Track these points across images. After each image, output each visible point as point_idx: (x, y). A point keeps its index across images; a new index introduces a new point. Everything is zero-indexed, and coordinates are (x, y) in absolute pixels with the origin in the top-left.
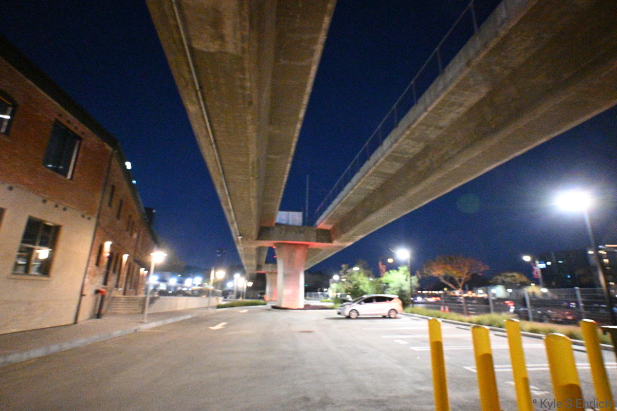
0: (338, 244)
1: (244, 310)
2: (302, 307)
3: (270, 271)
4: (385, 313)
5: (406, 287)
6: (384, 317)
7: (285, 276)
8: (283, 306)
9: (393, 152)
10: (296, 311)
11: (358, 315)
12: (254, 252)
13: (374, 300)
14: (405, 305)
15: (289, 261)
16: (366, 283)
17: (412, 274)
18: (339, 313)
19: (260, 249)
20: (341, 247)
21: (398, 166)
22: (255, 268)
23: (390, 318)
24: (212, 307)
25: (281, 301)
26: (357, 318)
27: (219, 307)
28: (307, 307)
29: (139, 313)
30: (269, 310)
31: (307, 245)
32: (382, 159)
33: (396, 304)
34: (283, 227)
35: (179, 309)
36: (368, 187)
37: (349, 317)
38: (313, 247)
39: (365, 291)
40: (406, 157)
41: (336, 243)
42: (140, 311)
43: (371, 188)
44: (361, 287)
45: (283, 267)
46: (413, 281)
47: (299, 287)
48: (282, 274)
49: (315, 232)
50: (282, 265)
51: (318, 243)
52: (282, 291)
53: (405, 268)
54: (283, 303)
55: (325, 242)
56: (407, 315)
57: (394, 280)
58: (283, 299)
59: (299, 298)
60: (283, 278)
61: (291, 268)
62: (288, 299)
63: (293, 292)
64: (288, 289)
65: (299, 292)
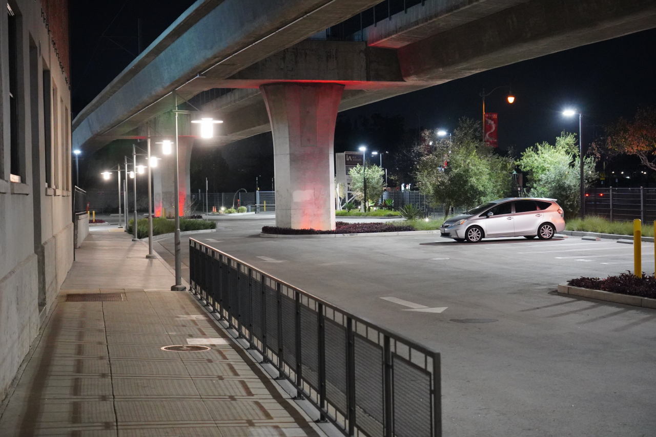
2: (333, 228)
7: (295, 159)
8: (295, 226)
11: (483, 236)
13: (513, 208)
14: (568, 215)
18: (444, 235)
23: (541, 239)
25: (289, 217)
26: (480, 242)
28: (342, 229)
30: (257, 236)
31: (344, 85)
33: (553, 215)
37: (465, 240)
41: (411, 81)
45: (288, 139)
46: (586, 167)
47: (329, 185)
48: (288, 157)
49: (362, 55)
50: (287, 135)
51: (371, 82)
52: (291, 195)
53: (570, 139)
54: (292, 220)
55: (385, 79)
56: (572, 235)
57: (546, 165)
58: (292, 212)
59: (330, 208)
60: (291, 164)
61: (309, 140)
62: (304, 212)
63: (314, 195)
64: (304, 190)
65: (329, 196)
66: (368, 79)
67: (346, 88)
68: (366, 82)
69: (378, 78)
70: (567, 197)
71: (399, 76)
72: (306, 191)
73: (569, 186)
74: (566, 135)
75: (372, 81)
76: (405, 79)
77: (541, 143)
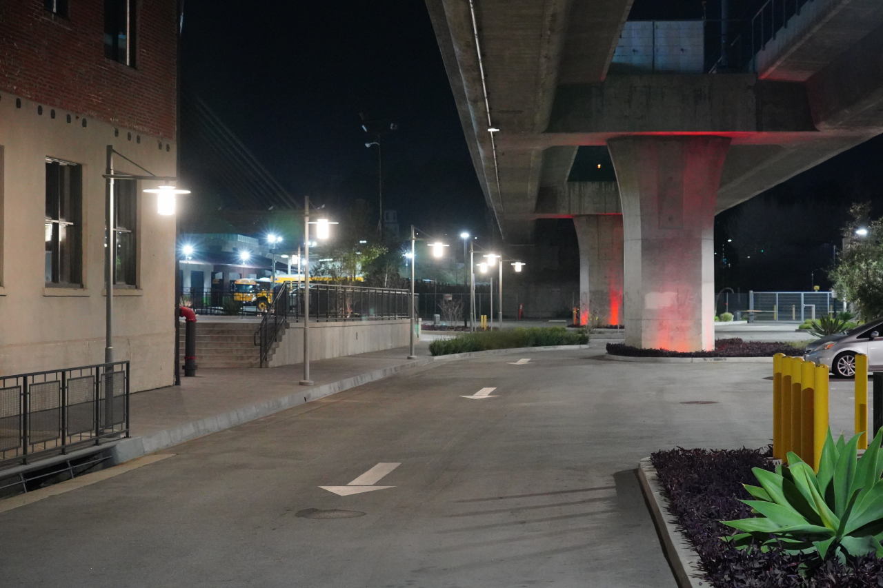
1: (522, 359)
2: (708, 344)
3: (588, 212)
7: (649, 247)
8: (647, 345)
10: (690, 359)
25: (639, 330)
27: (436, 349)
28: (727, 348)
30: (600, 358)
31: (730, 139)
34: (637, 80)
41: (826, 130)
42: (257, 360)
45: (639, 218)
47: (700, 285)
48: (640, 242)
49: (752, 92)
50: (639, 213)
51: (765, 134)
52: (643, 300)
54: (643, 335)
58: (644, 323)
59: (701, 319)
60: (643, 255)
61: (670, 219)
62: (661, 324)
63: (678, 299)
64: (663, 292)
65: (700, 301)
66: (759, 129)
67: (733, 143)
68: (755, 133)
69: (776, 126)
71: (809, 124)
72: (666, 293)
75: (766, 131)
76: (817, 127)
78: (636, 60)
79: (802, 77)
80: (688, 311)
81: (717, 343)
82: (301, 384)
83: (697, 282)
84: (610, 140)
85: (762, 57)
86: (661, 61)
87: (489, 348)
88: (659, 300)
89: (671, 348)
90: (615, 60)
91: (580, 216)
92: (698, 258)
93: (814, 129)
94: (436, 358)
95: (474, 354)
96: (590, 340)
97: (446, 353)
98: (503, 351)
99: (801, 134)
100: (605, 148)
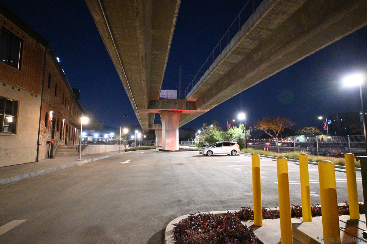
0: (201, 111)
1: (142, 152)
2: (178, 150)
3: (157, 128)
4: (229, 152)
5: (243, 137)
6: (228, 155)
7: (166, 131)
8: (166, 149)
9: (237, 48)
10: (174, 152)
11: (213, 154)
12: (147, 117)
13: (223, 145)
14: (241, 148)
15: (169, 122)
16: (218, 135)
17: (247, 129)
18: (201, 153)
19: (150, 115)
20: (202, 112)
21: (240, 58)
22: (148, 126)
23: (232, 155)
24: (122, 151)
26: (212, 156)
27: (126, 150)
28: (181, 150)
29: (76, 155)
30: (157, 152)
31: (181, 112)
32: (230, 53)
33: (236, 147)
34: (165, 100)
35: (101, 152)
36: (220, 73)
37: (207, 155)
38: (184, 113)
39: (218, 140)
40: (246, 51)
41: (199, 110)
42: (77, 154)
43: (222, 73)
44: (215, 137)
46: (247, 133)
49: (185, 103)
51: (188, 110)
52: (166, 141)
53: (243, 125)
54: (166, 147)
55: (192, 110)
56: (243, 154)
57: (235, 133)
58: (166, 145)
59: (176, 145)
61: (171, 126)
62: (169, 145)
63: (172, 141)
64: (169, 139)
65: (176, 141)
66: (187, 110)
68: (186, 110)
69: (190, 109)
70: (242, 142)
71: (196, 109)
73: (242, 139)
74: (242, 124)
77: (234, 126)
78: (165, 97)
79: (195, 100)
80: (173, 143)
81: (179, 149)
82: (78, 160)
83: (176, 137)
84: (160, 111)
85: (187, 96)
86: (169, 98)
87: (137, 150)
88: (168, 141)
89: (170, 150)
90: (160, 96)
91: (156, 129)
92: (176, 133)
93: (196, 110)
94: (126, 152)
95: (134, 151)
96: (156, 149)
97: (128, 151)
98: (140, 151)
99: (194, 111)
100: (159, 113)
